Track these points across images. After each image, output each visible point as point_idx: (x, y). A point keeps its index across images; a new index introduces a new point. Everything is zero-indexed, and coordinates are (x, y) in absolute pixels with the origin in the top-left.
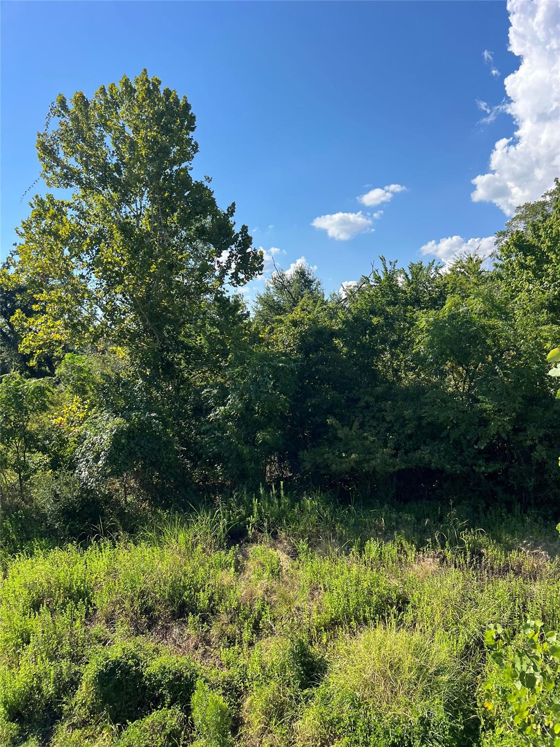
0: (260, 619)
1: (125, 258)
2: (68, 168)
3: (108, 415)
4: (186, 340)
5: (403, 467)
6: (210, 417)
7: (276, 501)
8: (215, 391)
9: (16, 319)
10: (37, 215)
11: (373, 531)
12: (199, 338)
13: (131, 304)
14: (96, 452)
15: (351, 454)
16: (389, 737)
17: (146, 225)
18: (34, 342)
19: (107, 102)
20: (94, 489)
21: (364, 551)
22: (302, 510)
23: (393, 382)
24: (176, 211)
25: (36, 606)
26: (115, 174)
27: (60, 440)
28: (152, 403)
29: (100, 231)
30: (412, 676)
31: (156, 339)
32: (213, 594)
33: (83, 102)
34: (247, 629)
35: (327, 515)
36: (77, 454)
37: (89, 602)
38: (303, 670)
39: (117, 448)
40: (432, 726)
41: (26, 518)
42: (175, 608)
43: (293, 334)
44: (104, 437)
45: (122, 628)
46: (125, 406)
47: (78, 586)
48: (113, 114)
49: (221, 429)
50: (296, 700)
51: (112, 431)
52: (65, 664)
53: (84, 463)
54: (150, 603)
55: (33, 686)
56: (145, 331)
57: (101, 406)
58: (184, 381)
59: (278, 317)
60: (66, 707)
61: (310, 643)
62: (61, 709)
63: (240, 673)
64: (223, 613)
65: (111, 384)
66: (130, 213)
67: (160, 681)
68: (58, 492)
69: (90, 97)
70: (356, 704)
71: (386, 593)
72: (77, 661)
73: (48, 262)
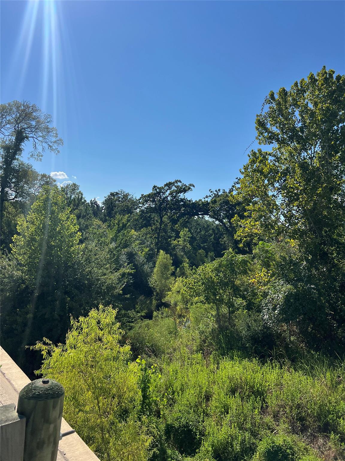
1: (302, 184)
2: (273, 133)
3: (283, 282)
9: (235, 220)
10: (252, 161)
13: (302, 213)
14: (274, 304)
17: (317, 163)
18: (243, 233)
19: (298, 90)
20: (271, 328)
24: (338, 153)
26: (299, 133)
27: (253, 293)
28: (312, 278)
29: (287, 168)
31: (317, 236)
33: (284, 93)
36: (263, 304)
37: (264, 400)
39: (288, 304)
41: (231, 336)
42: (321, 424)
44: (280, 296)
45: (283, 426)
46: (294, 278)
47: (258, 387)
48: (301, 97)
51: (285, 293)
53: (266, 310)
54: (303, 414)
55: (228, 441)
56: (310, 230)
57: (279, 276)
65: (286, 263)
66: (307, 156)
68: (250, 325)
69: (288, 89)
72: (255, 436)
73: (255, 188)
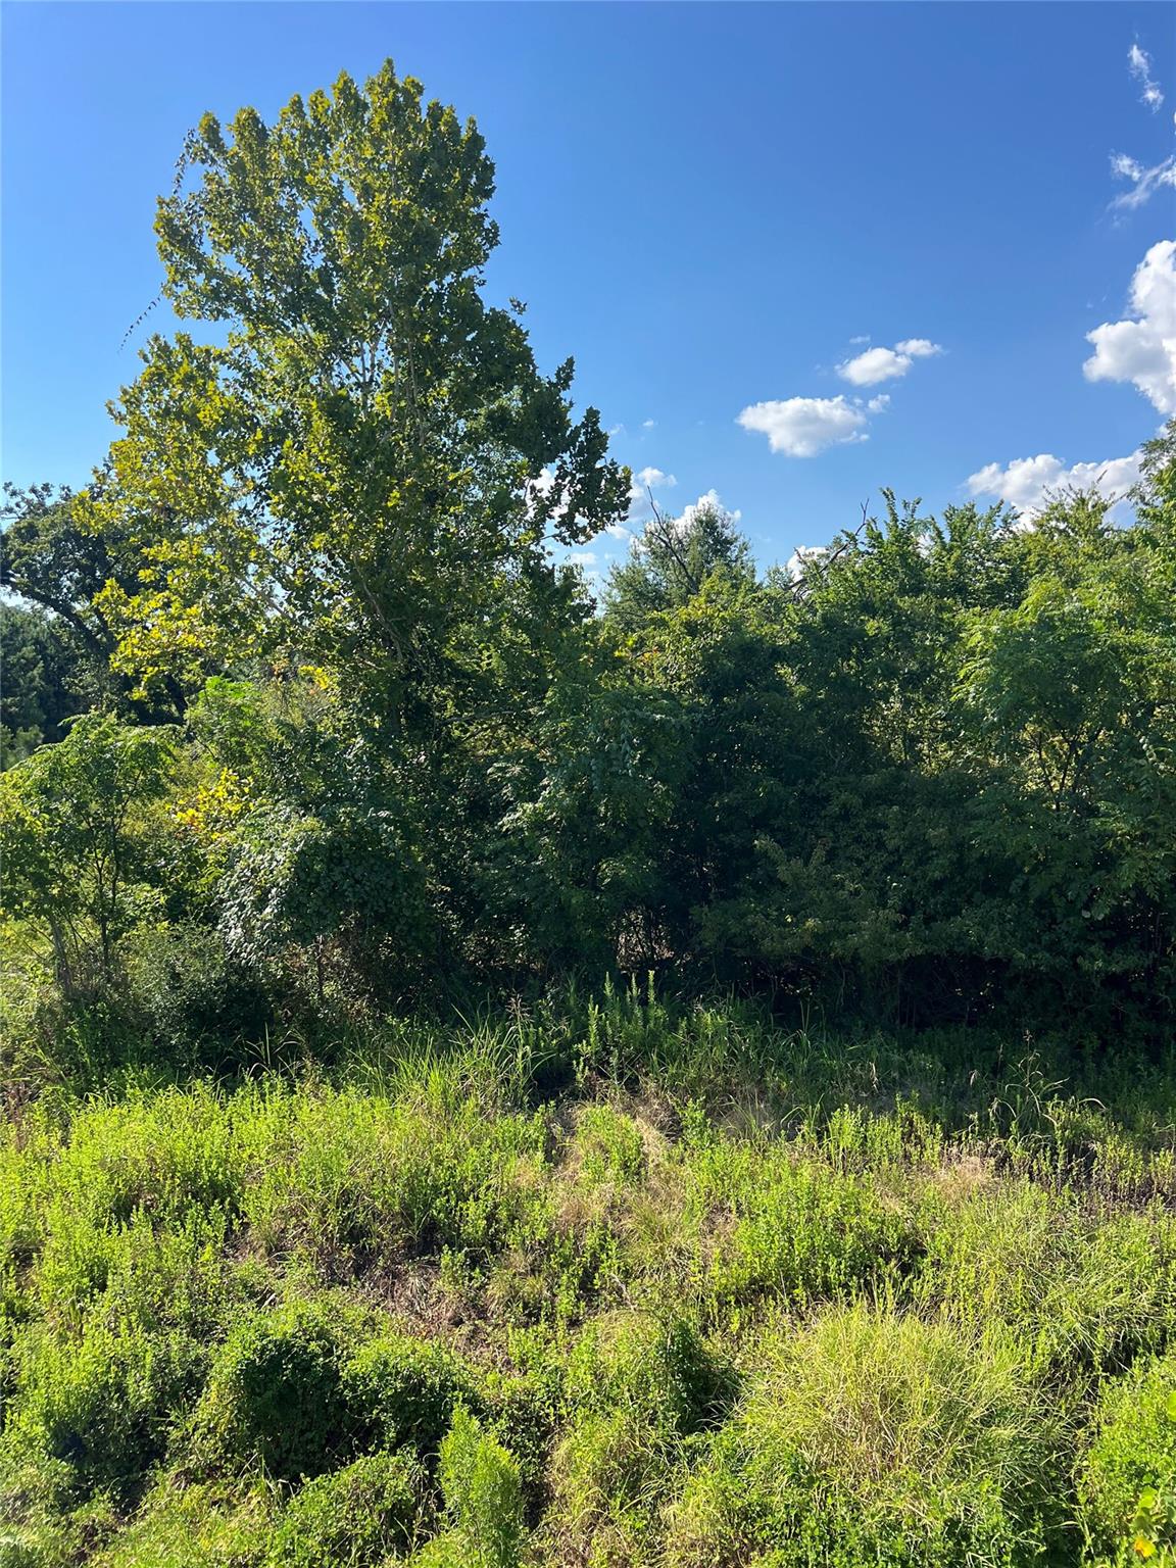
0: (596, 1269)
1: (334, 474)
2: (226, 279)
3: (288, 810)
4: (460, 659)
5: (920, 952)
6: (503, 825)
7: (638, 1012)
8: (517, 769)
9: (106, 599)
10: (153, 374)
11: (849, 1087)
12: (486, 654)
13: (343, 575)
14: (261, 887)
15: (806, 917)
16: (875, 1558)
17: (384, 406)
18: (143, 650)
19: (306, 131)
20: (253, 967)
21: (828, 1131)
22: (693, 1034)
23: (904, 766)
24: (445, 375)
25: (123, 1209)
26: (320, 291)
27: (189, 859)
28: (383, 788)
29: (285, 415)
30: (930, 1422)
31: (395, 652)
32: (496, 1206)
33: (254, 130)
34: (568, 1288)
35: (748, 1048)
36: (222, 890)
37: (234, 1209)
38: (687, 1390)
39: (305, 881)
40: (973, 1540)
41: (113, 1019)
42: (414, 1232)
43: (688, 653)
44: (279, 857)
45: (299, 1271)
46: (325, 793)
47: (212, 1173)
48: (318, 159)
49: (526, 851)
50: (669, 1454)
51: (295, 844)
52: (176, 1339)
53: (235, 909)
54: (361, 1218)
55: (107, 1382)
56: (373, 634)
57: (274, 791)
58: (451, 745)
59: (655, 614)
60: (175, 1434)
61: (704, 1330)
62: (164, 1436)
63: (548, 1386)
64: (516, 1251)
65: (297, 744)
66: (348, 377)
67: (376, 1392)
68: (179, 969)
69: (270, 121)
70: (803, 1477)
71: (874, 1229)
72: (205, 1333)
73: (173, 477)
